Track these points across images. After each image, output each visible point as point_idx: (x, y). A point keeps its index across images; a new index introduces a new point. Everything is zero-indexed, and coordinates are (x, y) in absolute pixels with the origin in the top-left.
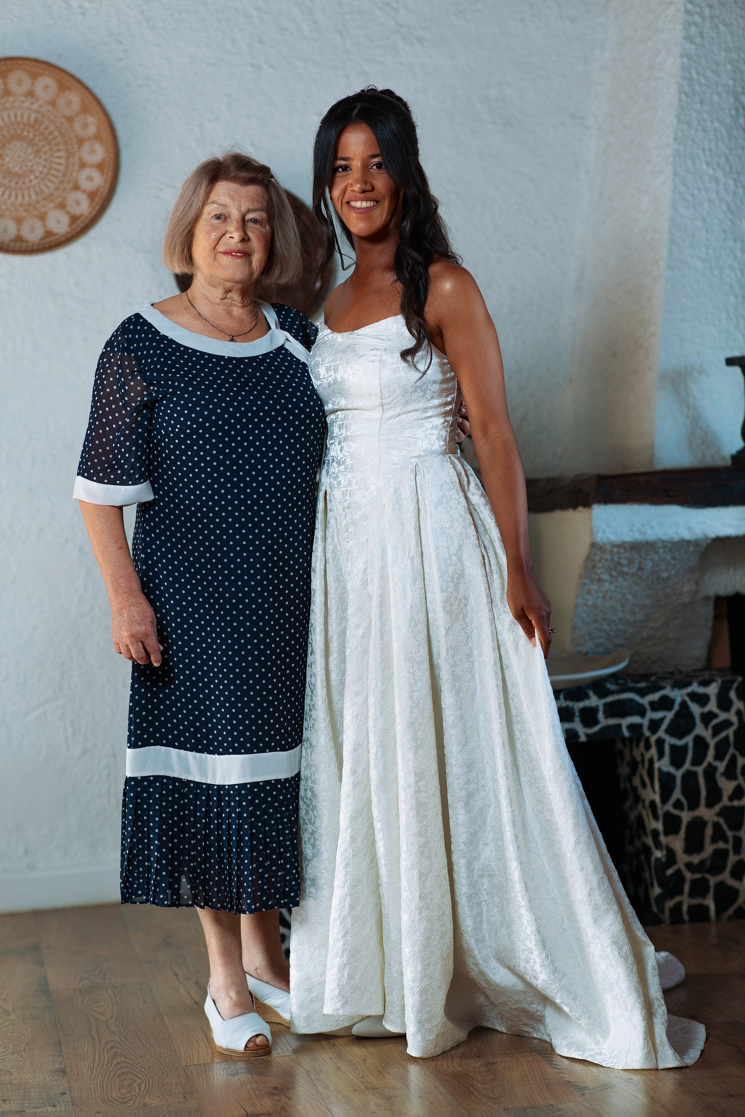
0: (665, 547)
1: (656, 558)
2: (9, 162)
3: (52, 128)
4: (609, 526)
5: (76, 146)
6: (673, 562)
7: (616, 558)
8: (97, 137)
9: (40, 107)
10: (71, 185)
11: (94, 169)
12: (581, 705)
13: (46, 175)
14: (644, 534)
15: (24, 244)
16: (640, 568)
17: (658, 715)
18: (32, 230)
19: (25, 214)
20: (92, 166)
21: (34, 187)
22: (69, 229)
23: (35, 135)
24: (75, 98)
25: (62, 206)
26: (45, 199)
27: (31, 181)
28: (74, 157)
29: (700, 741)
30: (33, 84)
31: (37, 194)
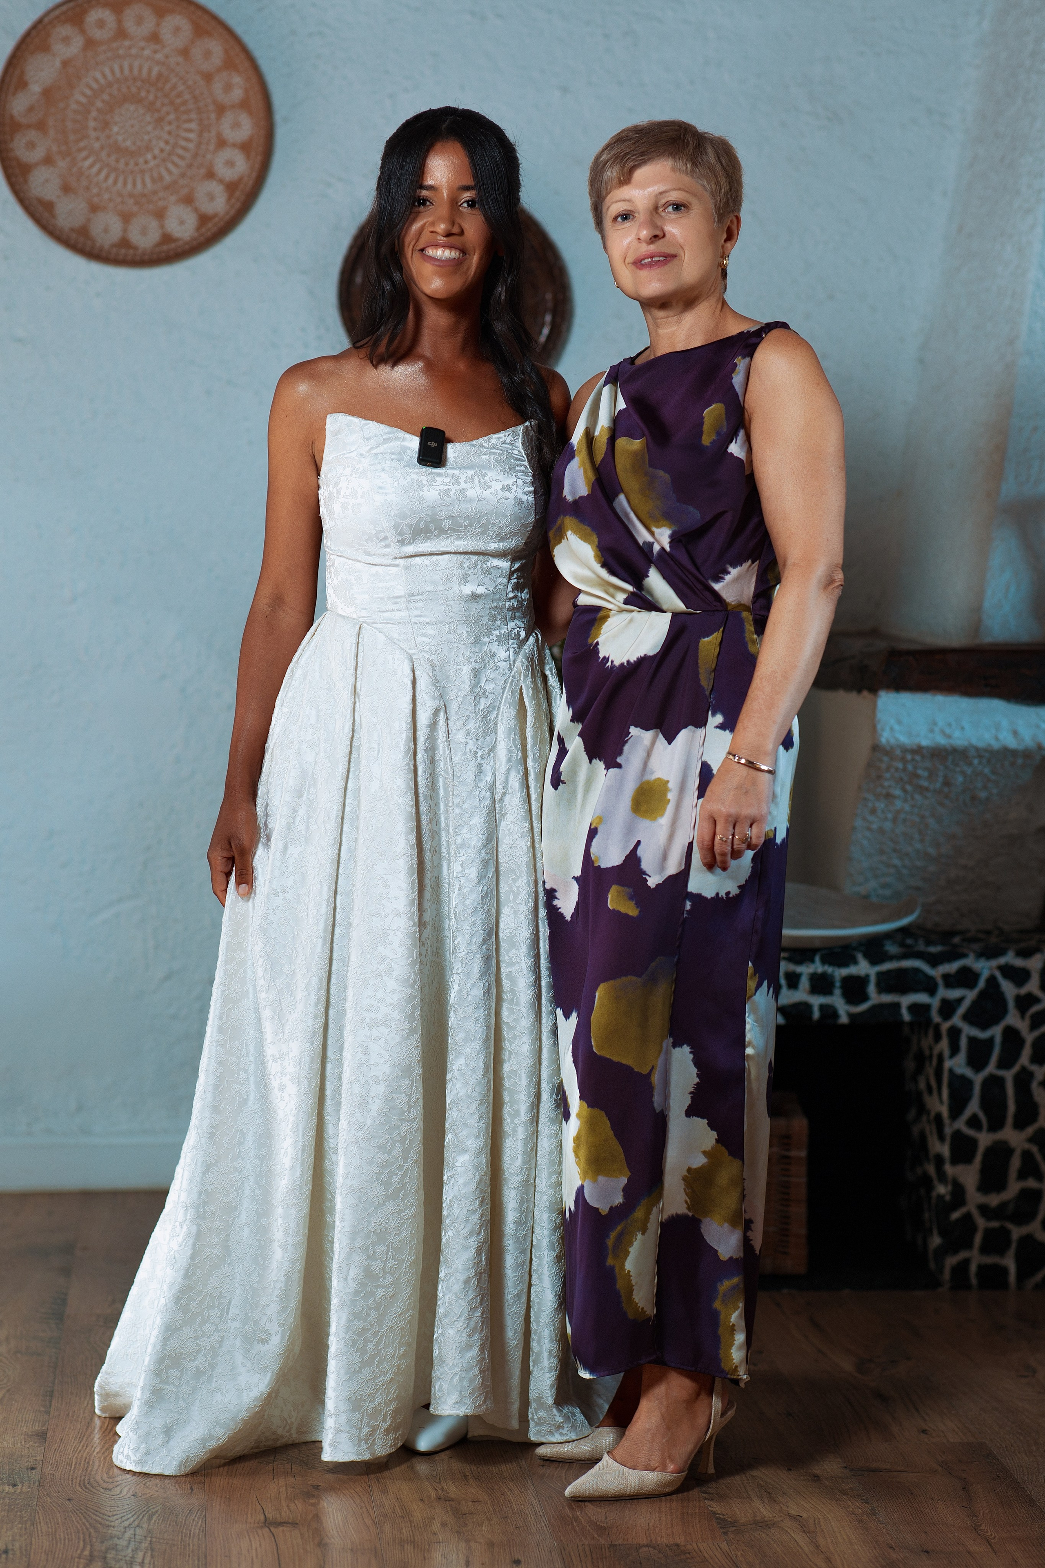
0: (980, 757)
1: (969, 771)
2: (117, 133)
3: (181, 88)
4: (899, 722)
5: (213, 116)
6: (993, 778)
7: (910, 767)
8: (244, 105)
9: (167, 57)
10: (203, 171)
11: (236, 151)
12: (844, 972)
13: (169, 154)
14: (949, 737)
15: (131, 252)
16: (947, 783)
17: (954, 994)
18: (144, 232)
19: (135, 209)
20: (234, 145)
21: (151, 170)
22: (196, 234)
23: (156, 97)
24: (216, 48)
25: (188, 200)
26: (166, 188)
27: (146, 162)
28: (209, 132)
29: (1011, 1034)
30: (158, 25)
31: (153, 180)
